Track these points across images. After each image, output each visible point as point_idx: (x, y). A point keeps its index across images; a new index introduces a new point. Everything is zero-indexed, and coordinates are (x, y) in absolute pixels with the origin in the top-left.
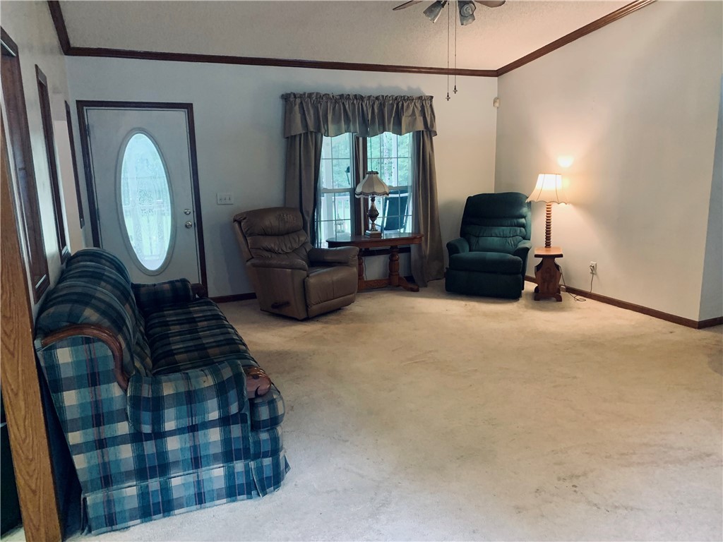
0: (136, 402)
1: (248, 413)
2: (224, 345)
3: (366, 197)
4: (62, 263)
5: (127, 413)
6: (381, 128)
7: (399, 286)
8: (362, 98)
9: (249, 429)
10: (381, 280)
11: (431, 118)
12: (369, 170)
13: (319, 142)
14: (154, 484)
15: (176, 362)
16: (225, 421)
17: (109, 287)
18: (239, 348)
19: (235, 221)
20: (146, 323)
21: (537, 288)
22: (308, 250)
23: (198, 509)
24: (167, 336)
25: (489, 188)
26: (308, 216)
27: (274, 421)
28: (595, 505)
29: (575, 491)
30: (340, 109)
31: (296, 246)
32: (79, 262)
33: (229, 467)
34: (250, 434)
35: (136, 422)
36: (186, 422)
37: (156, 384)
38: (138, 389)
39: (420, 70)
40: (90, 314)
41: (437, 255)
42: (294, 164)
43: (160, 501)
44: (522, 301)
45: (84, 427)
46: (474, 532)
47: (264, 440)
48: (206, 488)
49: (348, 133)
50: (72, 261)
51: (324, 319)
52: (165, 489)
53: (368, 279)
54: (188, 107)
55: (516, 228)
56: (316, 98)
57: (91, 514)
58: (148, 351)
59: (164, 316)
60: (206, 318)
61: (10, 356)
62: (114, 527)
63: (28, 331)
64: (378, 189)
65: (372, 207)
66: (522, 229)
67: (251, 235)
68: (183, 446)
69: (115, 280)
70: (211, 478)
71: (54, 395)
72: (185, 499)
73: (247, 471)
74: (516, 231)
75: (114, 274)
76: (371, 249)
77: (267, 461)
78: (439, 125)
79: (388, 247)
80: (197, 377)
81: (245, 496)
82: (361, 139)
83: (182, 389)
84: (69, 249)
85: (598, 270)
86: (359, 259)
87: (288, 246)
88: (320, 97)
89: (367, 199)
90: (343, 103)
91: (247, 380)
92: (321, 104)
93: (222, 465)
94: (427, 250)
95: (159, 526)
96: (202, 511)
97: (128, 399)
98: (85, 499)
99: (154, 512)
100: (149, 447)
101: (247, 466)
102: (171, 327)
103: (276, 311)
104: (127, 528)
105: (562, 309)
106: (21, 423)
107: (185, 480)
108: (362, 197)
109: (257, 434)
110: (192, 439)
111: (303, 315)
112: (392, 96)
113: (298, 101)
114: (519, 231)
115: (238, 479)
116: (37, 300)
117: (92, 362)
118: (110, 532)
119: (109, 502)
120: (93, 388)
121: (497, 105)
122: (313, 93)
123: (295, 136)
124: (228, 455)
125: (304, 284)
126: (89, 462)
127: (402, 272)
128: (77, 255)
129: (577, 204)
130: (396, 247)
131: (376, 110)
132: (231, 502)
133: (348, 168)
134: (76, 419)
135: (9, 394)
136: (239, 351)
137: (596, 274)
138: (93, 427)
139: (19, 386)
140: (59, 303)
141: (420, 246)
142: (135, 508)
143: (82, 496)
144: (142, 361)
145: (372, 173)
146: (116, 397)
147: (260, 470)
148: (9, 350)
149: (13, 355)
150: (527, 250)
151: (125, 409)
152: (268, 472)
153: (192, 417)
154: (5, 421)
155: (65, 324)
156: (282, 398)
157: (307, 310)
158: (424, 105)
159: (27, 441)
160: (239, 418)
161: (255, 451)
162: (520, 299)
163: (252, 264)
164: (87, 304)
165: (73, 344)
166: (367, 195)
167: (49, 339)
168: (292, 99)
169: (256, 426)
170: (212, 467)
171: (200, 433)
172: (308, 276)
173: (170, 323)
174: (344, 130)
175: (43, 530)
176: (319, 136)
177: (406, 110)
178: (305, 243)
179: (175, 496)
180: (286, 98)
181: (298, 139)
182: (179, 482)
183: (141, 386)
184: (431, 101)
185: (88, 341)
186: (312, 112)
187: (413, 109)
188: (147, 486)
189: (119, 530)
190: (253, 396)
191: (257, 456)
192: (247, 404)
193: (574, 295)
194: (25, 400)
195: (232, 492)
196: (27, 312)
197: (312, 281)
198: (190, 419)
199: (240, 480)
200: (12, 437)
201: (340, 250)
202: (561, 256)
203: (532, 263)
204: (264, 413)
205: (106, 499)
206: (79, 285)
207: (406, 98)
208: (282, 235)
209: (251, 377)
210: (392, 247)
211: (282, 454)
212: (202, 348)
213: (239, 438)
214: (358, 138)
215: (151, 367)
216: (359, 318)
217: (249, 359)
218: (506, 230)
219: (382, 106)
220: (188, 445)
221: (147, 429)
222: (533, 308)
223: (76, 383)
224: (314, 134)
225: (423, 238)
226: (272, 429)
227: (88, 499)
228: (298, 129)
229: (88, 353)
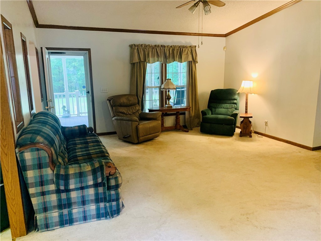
0: (58, 176)
1: (106, 182)
2: (98, 153)
3: (166, 90)
4: (31, 117)
5: (54, 181)
6: (173, 60)
7: (180, 130)
8: (164, 46)
9: (107, 189)
10: (171, 127)
11: (195, 55)
12: (167, 78)
13: (145, 66)
14: (65, 211)
15: (78, 160)
16: (96, 185)
17: (50, 127)
18: (105, 155)
19: (108, 100)
20: (67, 143)
21: (241, 131)
22: (140, 113)
23: (84, 223)
24: (75, 149)
25: (221, 87)
26: (140, 98)
27: (117, 186)
28: (256, 226)
29: (248, 220)
30: (155, 51)
31: (134, 111)
32: (38, 116)
33: (97, 205)
34: (107, 191)
35: (58, 185)
36: (79, 185)
37: (66, 168)
38: (58, 171)
39: (190, 34)
40: (39, 139)
41: (197, 116)
42: (135, 76)
43: (68, 219)
44: (234, 137)
45: (36, 186)
46: (201, 236)
47: (113, 194)
48: (88, 214)
49: (158, 62)
50: (36, 116)
51: (146, 143)
52: (70, 214)
53: (167, 126)
54: (89, 50)
55: (232, 104)
56: (144, 47)
57: (39, 223)
58: (66, 155)
59: (75, 141)
60: (93, 142)
61: (5, 155)
62: (48, 229)
63: (13, 145)
64: (171, 87)
65: (168, 94)
66: (235, 105)
67: (114, 106)
68: (78, 196)
69: (53, 124)
70: (90, 209)
71: (24, 172)
72: (78, 219)
73: (105, 208)
74: (232, 106)
75: (53, 122)
76: (168, 113)
77: (114, 203)
78: (198, 59)
79: (175, 112)
80: (84, 166)
81: (104, 218)
82: (164, 65)
83: (77, 171)
84: (35, 111)
85: (268, 124)
86: (162, 117)
87: (131, 111)
88: (146, 46)
89: (166, 91)
90: (156, 49)
91: (106, 168)
92: (146, 49)
93: (94, 204)
94: (193, 114)
95: (67, 229)
96: (86, 224)
97: (55, 175)
98: (36, 217)
99: (65, 223)
100: (64, 196)
101: (105, 205)
102: (77, 145)
103: (125, 139)
104: (54, 230)
105: (252, 141)
106: (10, 184)
107: (79, 210)
108: (164, 90)
109: (110, 191)
110: (82, 192)
111: (136, 141)
112: (178, 46)
113: (136, 48)
114: (234, 106)
115: (101, 210)
116: (17, 132)
117: (39, 159)
118: (47, 231)
119: (46, 219)
120: (40, 170)
121: (225, 49)
122: (143, 44)
123: (135, 63)
124: (98, 200)
125: (137, 128)
126: (38, 201)
127: (181, 123)
128: (38, 114)
129: (259, 94)
130: (179, 112)
131: (171, 52)
132: (98, 220)
133: (158, 77)
134: (32, 183)
135: (5, 171)
136: (105, 156)
137: (267, 126)
138: (40, 186)
139: (9, 168)
140: (27, 134)
141: (189, 111)
142: (57, 221)
143: (35, 216)
144: (63, 159)
145: (169, 79)
146: (49, 174)
147: (111, 207)
148: (5, 153)
149: (6, 155)
150: (236, 114)
151: (53, 179)
152: (114, 208)
153: (81, 183)
154: (3, 183)
155: (29, 142)
156: (121, 176)
157: (138, 139)
158: (192, 50)
159: (12, 192)
160: (102, 184)
161: (109, 199)
162: (233, 136)
163: (115, 119)
164: (38, 134)
165: (32, 151)
166: (166, 89)
167: (22, 149)
168: (134, 47)
169: (109, 188)
170: (90, 205)
171: (86, 190)
172: (139, 124)
173: (77, 144)
174: (156, 61)
175: (18, 229)
176: (146, 63)
177: (184, 52)
178: (138, 110)
179: (74, 217)
180: (131, 46)
181: (136, 64)
182: (76, 211)
183: (60, 169)
184: (195, 48)
185: (38, 150)
186: (142, 53)
187: (187, 52)
188: (63, 212)
189: (51, 230)
190: (108, 175)
191: (110, 201)
192: (106, 179)
193: (257, 135)
194: (12, 174)
195: (99, 216)
196: (13, 137)
197: (141, 126)
198: (81, 184)
199: (102, 211)
200: (6, 190)
201: (153, 113)
202: (252, 117)
203: (239, 120)
204: (113, 183)
205: (45, 217)
206: (36, 126)
207: (184, 46)
208: (129, 106)
209: (107, 167)
210: (177, 112)
211: (120, 201)
212: (89, 154)
213: (102, 193)
214: (162, 64)
215: (67, 162)
216: (161, 143)
217: (108, 159)
218: (228, 105)
219: (173, 50)
220: (80, 195)
221: (62, 188)
222: (239, 140)
223: (33, 168)
224: (143, 62)
225: (191, 109)
226: (117, 189)
227: (37, 216)
228: (136, 60)
229: (38, 155)
